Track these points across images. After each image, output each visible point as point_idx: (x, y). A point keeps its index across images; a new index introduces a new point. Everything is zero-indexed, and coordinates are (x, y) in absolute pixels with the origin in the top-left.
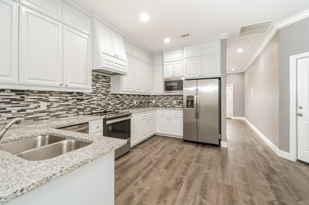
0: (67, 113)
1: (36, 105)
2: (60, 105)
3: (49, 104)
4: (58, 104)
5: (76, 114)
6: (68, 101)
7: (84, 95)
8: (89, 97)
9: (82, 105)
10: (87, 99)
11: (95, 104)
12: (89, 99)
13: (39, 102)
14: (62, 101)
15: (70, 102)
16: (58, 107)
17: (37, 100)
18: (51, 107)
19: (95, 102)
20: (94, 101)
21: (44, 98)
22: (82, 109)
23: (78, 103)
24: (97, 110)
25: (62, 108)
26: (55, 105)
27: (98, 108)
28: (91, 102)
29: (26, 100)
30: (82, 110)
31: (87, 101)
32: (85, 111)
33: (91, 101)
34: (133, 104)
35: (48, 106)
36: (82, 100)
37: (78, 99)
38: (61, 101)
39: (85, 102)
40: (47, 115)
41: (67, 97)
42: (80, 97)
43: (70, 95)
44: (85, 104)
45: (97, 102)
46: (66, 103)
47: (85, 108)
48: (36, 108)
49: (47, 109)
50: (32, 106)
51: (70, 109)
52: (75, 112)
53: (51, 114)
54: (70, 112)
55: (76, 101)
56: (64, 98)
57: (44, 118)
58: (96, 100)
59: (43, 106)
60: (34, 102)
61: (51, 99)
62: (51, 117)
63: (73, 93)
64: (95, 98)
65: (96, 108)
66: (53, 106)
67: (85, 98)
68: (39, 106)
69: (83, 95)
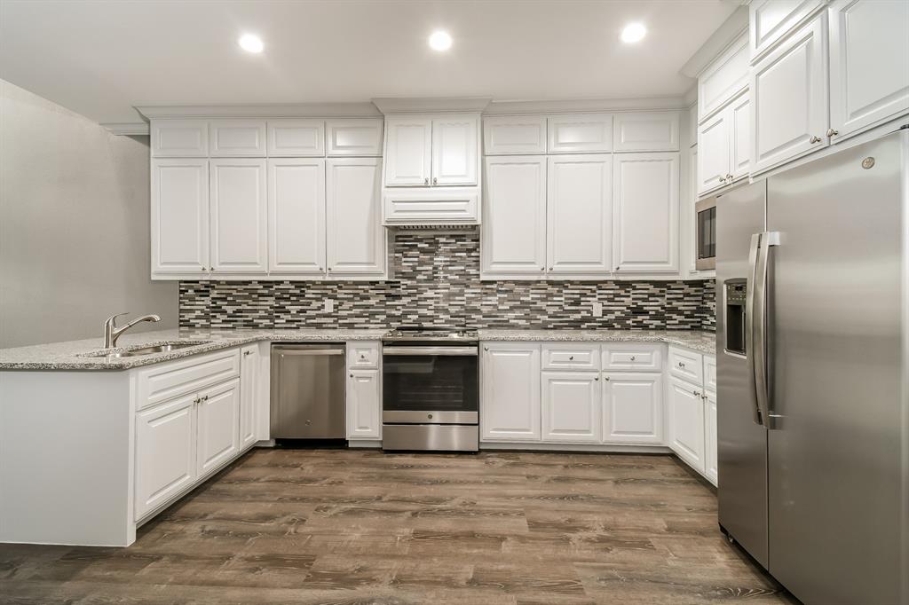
0: (367, 322)
1: (319, 304)
2: (355, 307)
3: (337, 303)
4: (351, 304)
5: (385, 326)
6: (369, 299)
7: (402, 287)
8: (415, 291)
9: (398, 308)
10: (409, 295)
11: (430, 307)
12: (414, 294)
13: (323, 298)
14: (358, 298)
15: (372, 302)
16: (350, 309)
17: (320, 296)
18: (340, 308)
19: (429, 302)
20: (426, 299)
21: (330, 292)
22: (399, 316)
23: (388, 303)
24: (435, 321)
25: (357, 311)
26: (347, 305)
27: (438, 318)
28: (420, 303)
29: (306, 296)
30: (396, 319)
31: (409, 299)
32: (403, 321)
33: (420, 300)
34: (584, 314)
35: (335, 307)
36: (398, 297)
37: (388, 295)
38: (356, 298)
39: (405, 301)
40: (335, 322)
41: (367, 292)
42: (393, 292)
43: (373, 287)
44: (404, 306)
45: (435, 303)
46: (365, 302)
47: (405, 315)
48: (319, 309)
49: (334, 312)
50: (315, 304)
51: (372, 315)
52: (382, 322)
53: (340, 321)
54: (372, 321)
55: (385, 299)
56: (361, 292)
57: (329, 326)
58: (432, 298)
59: (329, 305)
60: (317, 300)
61: (341, 294)
62: (341, 325)
63: (378, 282)
64: (430, 294)
65: (432, 316)
66: (344, 307)
67: (406, 292)
68: (323, 306)
69: (399, 287)
